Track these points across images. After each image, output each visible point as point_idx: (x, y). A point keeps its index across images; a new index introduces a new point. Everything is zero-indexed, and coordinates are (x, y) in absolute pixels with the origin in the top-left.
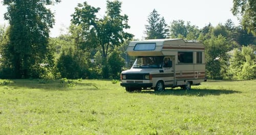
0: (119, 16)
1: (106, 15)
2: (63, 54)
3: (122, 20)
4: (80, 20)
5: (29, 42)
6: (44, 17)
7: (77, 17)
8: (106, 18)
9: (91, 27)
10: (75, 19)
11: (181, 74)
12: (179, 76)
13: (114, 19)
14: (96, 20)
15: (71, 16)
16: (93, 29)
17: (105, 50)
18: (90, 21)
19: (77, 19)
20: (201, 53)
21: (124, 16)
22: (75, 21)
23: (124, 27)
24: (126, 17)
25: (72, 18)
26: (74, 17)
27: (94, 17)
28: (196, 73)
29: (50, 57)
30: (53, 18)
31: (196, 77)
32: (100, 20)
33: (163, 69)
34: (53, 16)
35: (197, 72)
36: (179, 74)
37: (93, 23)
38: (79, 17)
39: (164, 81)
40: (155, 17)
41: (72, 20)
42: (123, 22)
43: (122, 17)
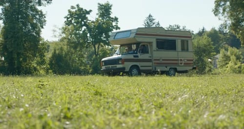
0: (110, 17)
1: (97, 17)
2: (55, 52)
3: (113, 21)
4: (73, 21)
5: (22, 41)
6: (36, 18)
7: (70, 19)
8: (97, 20)
9: (84, 28)
10: (68, 21)
11: (161, 60)
12: (158, 62)
13: (105, 21)
14: (88, 22)
15: (65, 18)
16: (85, 30)
17: (97, 50)
18: (83, 23)
19: (71, 21)
20: (187, 41)
21: (114, 18)
22: (68, 23)
23: (114, 28)
24: (116, 19)
25: (66, 19)
26: (68, 18)
27: (86, 18)
28: (181, 60)
29: (42, 56)
30: (45, 19)
31: (181, 64)
32: (92, 22)
33: (139, 54)
34: (45, 17)
35: (183, 59)
36: (159, 60)
37: (85, 25)
38: (72, 19)
39: (139, 66)
40: (150, 21)
41: (65, 22)
42: (114, 24)
43: (112, 18)
